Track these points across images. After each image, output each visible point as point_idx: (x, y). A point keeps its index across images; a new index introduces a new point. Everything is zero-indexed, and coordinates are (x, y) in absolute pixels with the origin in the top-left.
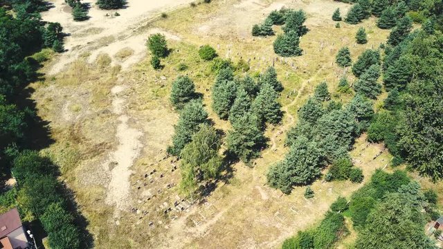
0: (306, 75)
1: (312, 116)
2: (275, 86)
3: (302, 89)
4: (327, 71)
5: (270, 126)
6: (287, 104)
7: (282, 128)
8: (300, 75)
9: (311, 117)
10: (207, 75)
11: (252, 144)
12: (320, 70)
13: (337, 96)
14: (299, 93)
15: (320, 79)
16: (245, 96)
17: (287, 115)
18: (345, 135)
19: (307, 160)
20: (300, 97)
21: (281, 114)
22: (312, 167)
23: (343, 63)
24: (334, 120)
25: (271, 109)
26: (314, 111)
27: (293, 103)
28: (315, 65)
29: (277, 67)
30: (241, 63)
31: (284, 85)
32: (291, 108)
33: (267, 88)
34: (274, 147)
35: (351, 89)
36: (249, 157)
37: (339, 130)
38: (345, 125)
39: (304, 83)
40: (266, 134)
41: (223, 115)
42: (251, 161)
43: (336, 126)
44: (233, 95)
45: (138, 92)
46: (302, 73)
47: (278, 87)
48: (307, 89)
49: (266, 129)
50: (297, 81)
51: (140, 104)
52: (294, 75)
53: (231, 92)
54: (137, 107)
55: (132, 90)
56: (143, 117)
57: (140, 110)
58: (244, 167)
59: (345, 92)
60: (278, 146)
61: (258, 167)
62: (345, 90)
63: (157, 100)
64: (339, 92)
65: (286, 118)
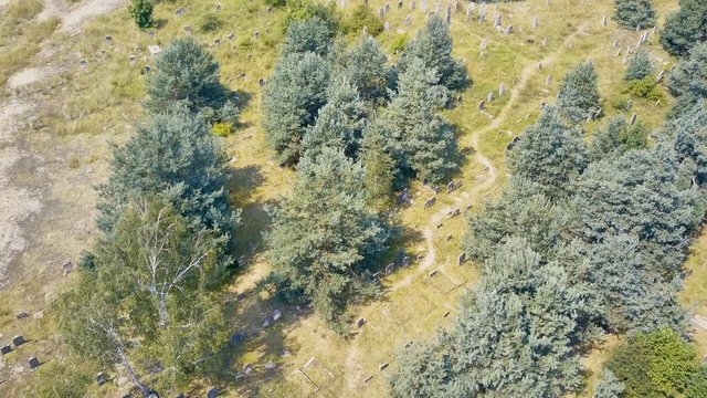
0: (534, 49)
1: (552, 164)
2: (448, 73)
3: (522, 85)
4: (590, 40)
5: (422, 191)
6: (478, 125)
7: (461, 199)
8: (517, 49)
9: (549, 169)
10: (270, 44)
11: (348, 257)
12: (572, 36)
13: (621, 107)
14: (515, 94)
15: (571, 58)
17: (477, 160)
18: (663, 236)
19: (533, 339)
20: (516, 107)
21: (458, 156)
22: (550, 362)
23: (634, 17)
24: (630, 184)
25: (427, 139)
26: (559, 151)
27: (496, 123)
28: (558, 24)
29: (456, 26)
30: (361, 14)
31: (474, 73)
32: (488, 138)
34: (427, 264)
35: (659, 89)
36: (341, 301)
37: (647, 219)
38: (668, 202)
39: (528, 70)
40: (408, 217)
42: (351, 309)
43: (636, 204)
44: (318, 95)
45: (78, 86)
46: (523, 44)
47: (455, 77)
48: (537, 84)
49: (412, 201)
50: (507, 64)
51: (68, 117)
52: (501, 47)
53: (311, 85)
54: (59, 126)
55: (64, 80)
56: (63, 153)
57: (64, 133)
58: (324, 336)
59: (645, 95)
60: (440, 260)
61: (369, 336)
62: (645, 90)
63: (119, 108)
64: (627, 96)
65: (473, 168)
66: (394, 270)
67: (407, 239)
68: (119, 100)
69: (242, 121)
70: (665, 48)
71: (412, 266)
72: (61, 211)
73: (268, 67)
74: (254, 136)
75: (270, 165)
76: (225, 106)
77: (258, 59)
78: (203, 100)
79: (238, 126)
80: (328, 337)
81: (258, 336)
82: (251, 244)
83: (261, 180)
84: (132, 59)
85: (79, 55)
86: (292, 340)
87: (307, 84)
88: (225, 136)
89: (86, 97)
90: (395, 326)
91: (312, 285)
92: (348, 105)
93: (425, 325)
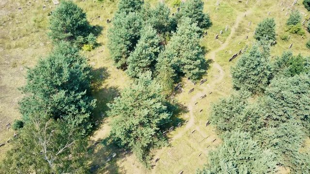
0: (242, 6)
1: (254, 75)
2: (201, 20)
3: (236, 26)
5: (187, 83)
6: (215, 47)
7: (206, 88)
8: (234, 6)
9: (253, 77)
13: (285, 39)
14: (233, 31)
15: (260, 11)
16: (152, 38)
17: (214, 66)
20: (233, 38)
21: (205, 65)
25: (191, 59)
26: (259, 69)
27: (224, 47)
31: (213, 19)
32: (220, 54)
33: (186, 26)
35: (303, 29)
39: (239, 17)
40: (180, 99)
41: (119, 64)
42: (151, 154)
43: (302, 105)
44: (136, 34)
45: (17, 21)
46: (236, 3)
47: (204, 22)
48: (244, 26)
49: (182, 89)
50: (229, 14)
51: (12, 39)
52: (226, 5)
53: (132, 29)
54: (7, 44)
55: (11, 18)
56: (9, 59)
57: (10, 47)
58: (138, 167)
59: (296, 32)
60: (197, 123)
61: (161, 166)
62: (296, 30)
63: (37, 34)
64: (288, 33)
65: (213, 71)
66: (174, 129)
67: (180, 110)
68: (37, 30)
69: (98, 42)
70: (306, 7)
71: (183, 126)
72: (7, 92)
73: (111, 13)
74: (104, 50)
75: (112, 68)
76: (90, 35)
77: (106, 8)
78: (78, 32)
79: (96, 45)
80: (140, 167)
81: (104, 166)
82: (102, 112)
83: (107, 75)
84: (44, 7)
85: (19, 4)
86: (122, 168)
87: (131, 27)
88: (90, 51)
89: (21, 28)
90: (173, 161)
91: (132, 143)
92: (152, 41)
93: (189, 161)
